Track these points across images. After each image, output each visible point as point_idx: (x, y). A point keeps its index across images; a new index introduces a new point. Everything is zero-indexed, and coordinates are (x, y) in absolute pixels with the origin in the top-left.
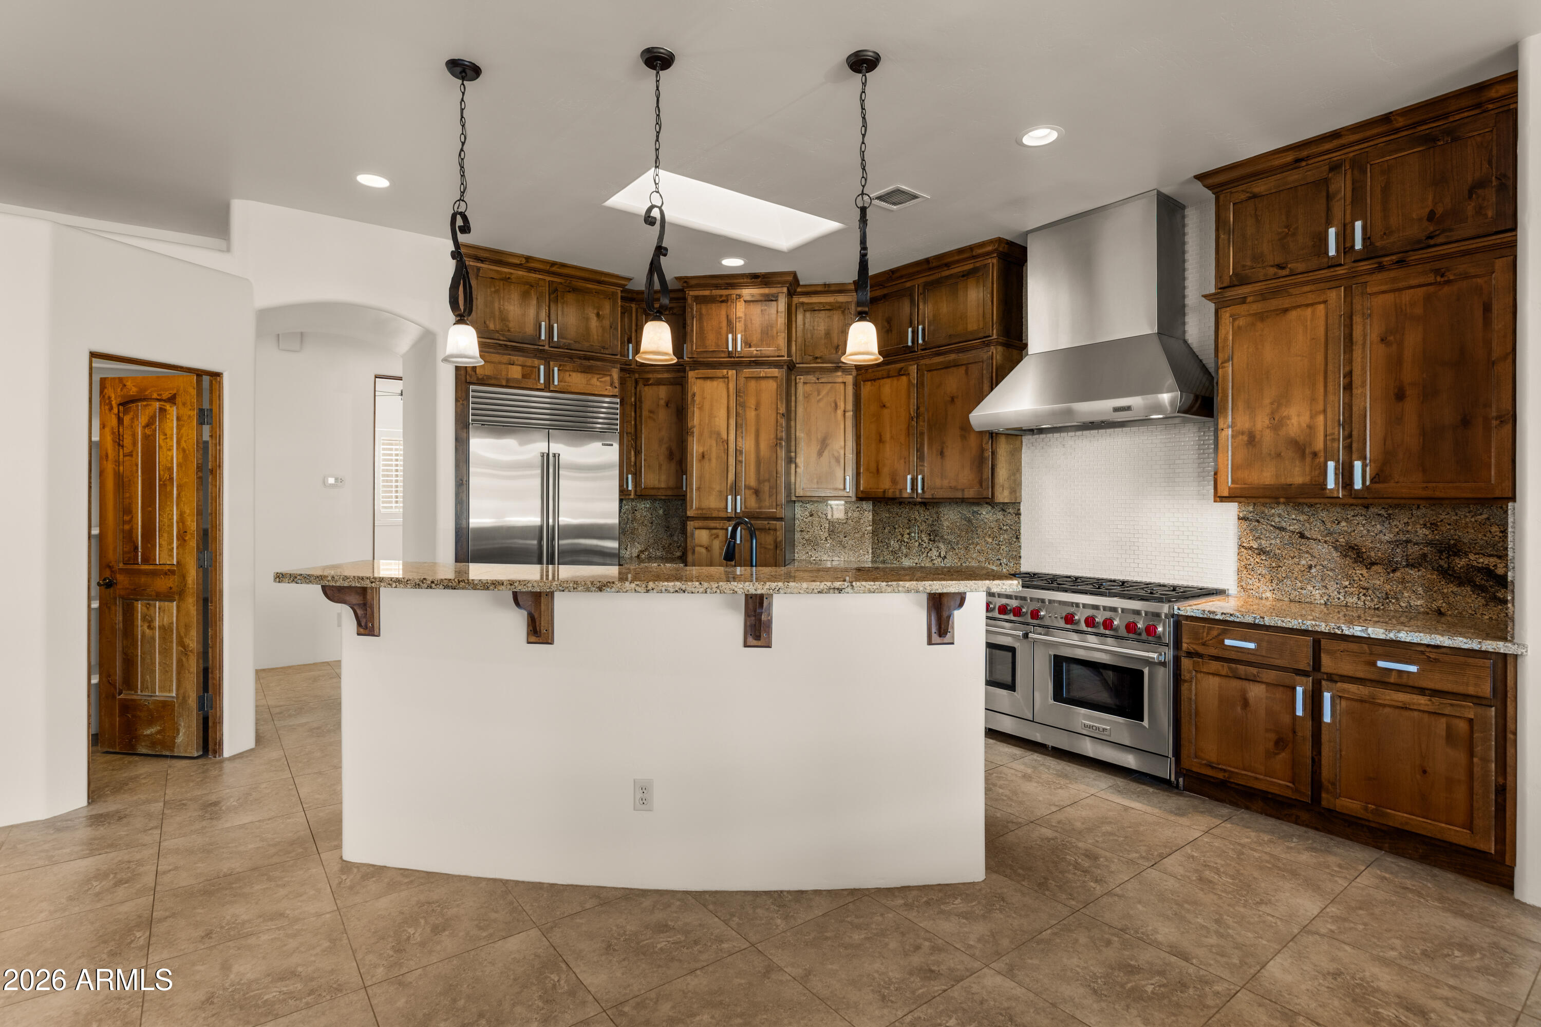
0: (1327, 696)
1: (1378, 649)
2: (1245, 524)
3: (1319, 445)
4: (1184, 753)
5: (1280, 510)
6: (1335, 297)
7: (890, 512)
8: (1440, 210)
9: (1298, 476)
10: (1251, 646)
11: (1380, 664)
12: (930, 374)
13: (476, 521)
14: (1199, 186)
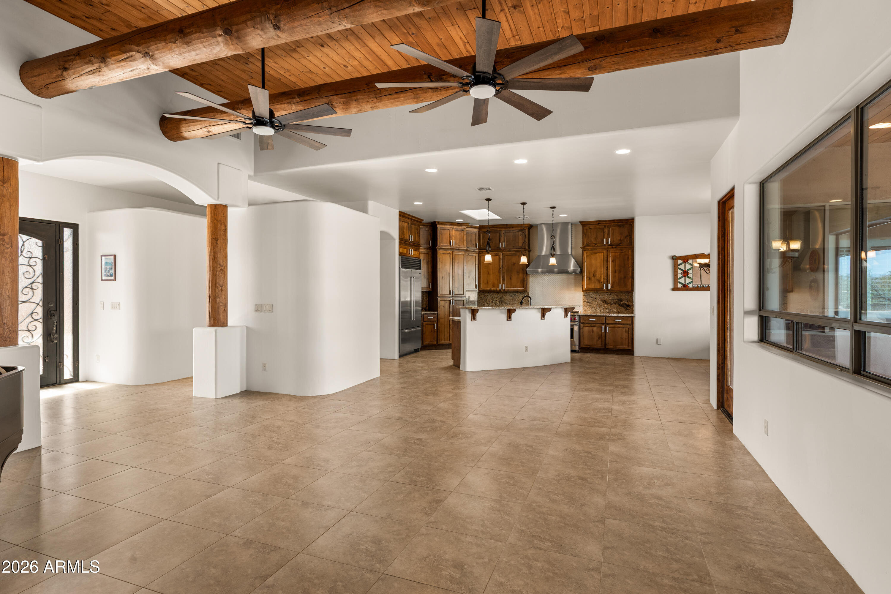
0: (608, 327)
1: (615, 318)
2: (584, 296)
3: (602, 281)
4: (581, 344)
5: (591, 293)
6: (605, 252)
7: (485, 295)
8: (621, 239)
9: (598, 286)
10: (595, 320)
11: (616, 320)
12: (506, 256)
13: (401, 300)
14: (579, 223)
